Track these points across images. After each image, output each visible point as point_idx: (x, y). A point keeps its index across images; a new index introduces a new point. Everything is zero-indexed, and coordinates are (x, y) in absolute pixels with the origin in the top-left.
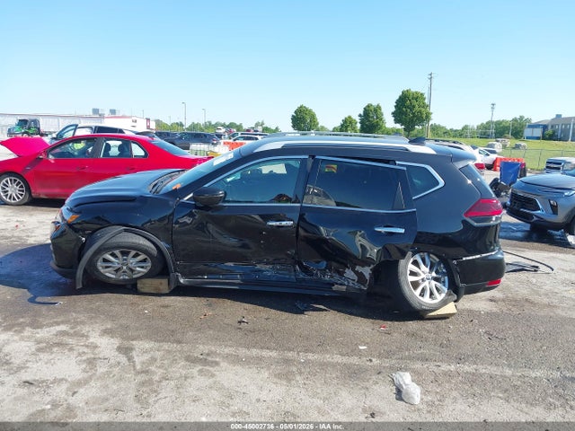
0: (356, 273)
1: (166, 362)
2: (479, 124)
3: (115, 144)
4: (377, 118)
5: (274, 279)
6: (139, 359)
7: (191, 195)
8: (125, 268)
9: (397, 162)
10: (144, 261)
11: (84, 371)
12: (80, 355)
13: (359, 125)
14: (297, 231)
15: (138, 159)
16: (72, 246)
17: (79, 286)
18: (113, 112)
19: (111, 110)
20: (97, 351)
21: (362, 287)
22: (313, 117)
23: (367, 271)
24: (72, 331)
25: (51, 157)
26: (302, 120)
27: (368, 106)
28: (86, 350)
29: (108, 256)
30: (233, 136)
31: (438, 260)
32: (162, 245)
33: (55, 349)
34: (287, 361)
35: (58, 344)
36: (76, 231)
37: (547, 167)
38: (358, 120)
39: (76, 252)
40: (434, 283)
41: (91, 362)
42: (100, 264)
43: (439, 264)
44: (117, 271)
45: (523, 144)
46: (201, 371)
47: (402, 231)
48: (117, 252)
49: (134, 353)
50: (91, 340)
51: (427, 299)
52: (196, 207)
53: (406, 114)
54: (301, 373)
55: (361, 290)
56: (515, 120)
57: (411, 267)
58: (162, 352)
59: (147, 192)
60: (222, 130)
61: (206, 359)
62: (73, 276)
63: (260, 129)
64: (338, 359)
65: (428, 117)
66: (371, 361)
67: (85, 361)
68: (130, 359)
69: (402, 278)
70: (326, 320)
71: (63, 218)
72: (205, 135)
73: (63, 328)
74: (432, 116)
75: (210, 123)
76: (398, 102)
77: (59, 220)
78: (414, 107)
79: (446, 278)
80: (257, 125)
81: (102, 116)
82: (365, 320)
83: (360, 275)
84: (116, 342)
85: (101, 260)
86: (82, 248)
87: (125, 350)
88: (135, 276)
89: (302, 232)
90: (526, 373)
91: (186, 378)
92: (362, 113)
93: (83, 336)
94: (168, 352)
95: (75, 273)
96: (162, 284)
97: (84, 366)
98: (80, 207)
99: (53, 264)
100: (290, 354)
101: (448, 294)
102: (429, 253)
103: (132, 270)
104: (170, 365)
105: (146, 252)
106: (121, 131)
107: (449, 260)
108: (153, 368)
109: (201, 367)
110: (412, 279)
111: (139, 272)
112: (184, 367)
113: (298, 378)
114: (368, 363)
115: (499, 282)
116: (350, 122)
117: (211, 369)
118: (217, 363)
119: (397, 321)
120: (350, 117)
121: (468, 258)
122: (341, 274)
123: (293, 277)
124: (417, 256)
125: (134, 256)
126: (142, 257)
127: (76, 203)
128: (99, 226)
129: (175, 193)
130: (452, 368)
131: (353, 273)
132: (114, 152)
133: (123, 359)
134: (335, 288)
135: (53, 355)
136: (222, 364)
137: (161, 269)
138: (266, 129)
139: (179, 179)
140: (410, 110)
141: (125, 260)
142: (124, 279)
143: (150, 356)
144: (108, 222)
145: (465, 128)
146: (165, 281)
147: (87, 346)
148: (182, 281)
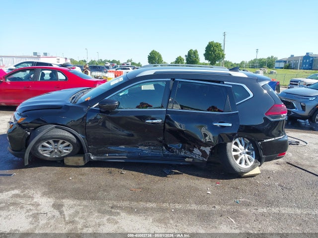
0: (201, 151)
1: (85, 214)
2: (250, 60)
3: (47, 73)
4: (195, 57)
5: (150, 155)
6: (67, 212)
7: (98, 104)
8: (56, 150)
9: (225, 82)
10: (68, 146)
11: (31, 223)
12: (28, 211)
13: (185, 61)
14: (164, 126)
15: (62, 82)
16: (22, 137)
17: (27, 163)
18: (45, 54)
19: (44, 53)
20: (39, 208)
21: (204, 159)
22: (160, 56)
23: (208, 150)
24: (22, 194)
25: (8, 80)
26: (154, 58)
27: (190, 51)
28: (32, 208)
29: (45, 144)
30: (115, 68)
31: (249, 142)
32: (80, 136)
33: (11, 208)
34: (163, 210)
35: (14, 204)
36: (24, 128)
37: (291, 84)
38: (185, 58)
39: (24, 141)
40: (247, 155)
41: (36, 216)
42: (40, 149)
43: (250, 143)
44: (51, 152)
45: (274, 71)
46: (108, 220)
47: (230, 125)
48: (51, 141)
49: (64, 209)
50: (35, 200)
51: (243, 166)
52: (101, 112)
53: (211, 54)
54: (173, 219)
55: (203, 161)
56: (269, 58)
57: (234, 146)
58: (82, 207)
59: (69, 102)
60: (109, 64)
61: (111, 211)
62: (22, 156)
63: (130, 63)
64: (194, 207)
65: (223, 56)
66: (214, 207)
67: (31, 215)
68: (61, 213)
69: (229, 154)
70: (184, 181)
71: (15, 120)
72: (99, 67)
73: (16, 192)
74: (225, 56)
75: (101, 60)
76: (207, 48)
77: (13, 121)
78: (216, 51)
79: (254, 152)
80: (128, 61)
81: (39, 57)
82: (206, 179)
83: (204, 152)
84: (51, 201)
85: (40, 146)
86: (28, 139)
87: (58, 207)
88: (62, 155)
89: (167, 127)
90: (309, 212)
91: (99, 225)
92: (187, 55)
93: (29, 197)
94: (86, 206)
95: (24, 155)
96: (80, 160)
97: (31, 219)
98: (26, 112)
99: (9, 148)
100: (164, 205)
101: (255, 162)
102: (244, 138)
103: (60, 152)
104: (88, 216)
105: (69, 140)
106: (51, 65)
107: (256, 142)
108: (77, 219)
109: (108, 217)
110: (234, 153)
111: (65, 153)
112: (97, 217)
113: (172, 222)
114: (213, 209)
115: (284, 154)
116: (181, 60)
117: (115, 217)
118: (119, 214)
119: (225, 179)
120: (180, 57)
121: (267, 140)
122: (191, 151)
123: (162, 154)
124: (237, 139)
125: (62, 143)
126: (67, 143)
127: (24, 110)
128: (39, 125)
129: (87, 103)
130: (265, 210)
131: (199, 151)
132: (47, 77)
133: (57, 213)
134: (187, 160)
135: (10, 212)
136: (122, 214)
137: (79, 150)
138: (133, 64)
139: (89, 94)
140: (213, 53)
141: (56, 145)
142: (56, 158)
143: (74, 210)
144: (45, 122)
145: (242, 63)
146: (81, 158)
147: (33, 205)
148: (92, 158)
